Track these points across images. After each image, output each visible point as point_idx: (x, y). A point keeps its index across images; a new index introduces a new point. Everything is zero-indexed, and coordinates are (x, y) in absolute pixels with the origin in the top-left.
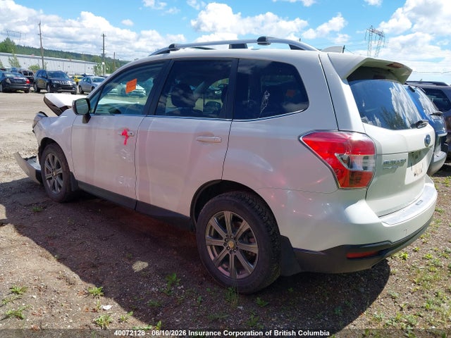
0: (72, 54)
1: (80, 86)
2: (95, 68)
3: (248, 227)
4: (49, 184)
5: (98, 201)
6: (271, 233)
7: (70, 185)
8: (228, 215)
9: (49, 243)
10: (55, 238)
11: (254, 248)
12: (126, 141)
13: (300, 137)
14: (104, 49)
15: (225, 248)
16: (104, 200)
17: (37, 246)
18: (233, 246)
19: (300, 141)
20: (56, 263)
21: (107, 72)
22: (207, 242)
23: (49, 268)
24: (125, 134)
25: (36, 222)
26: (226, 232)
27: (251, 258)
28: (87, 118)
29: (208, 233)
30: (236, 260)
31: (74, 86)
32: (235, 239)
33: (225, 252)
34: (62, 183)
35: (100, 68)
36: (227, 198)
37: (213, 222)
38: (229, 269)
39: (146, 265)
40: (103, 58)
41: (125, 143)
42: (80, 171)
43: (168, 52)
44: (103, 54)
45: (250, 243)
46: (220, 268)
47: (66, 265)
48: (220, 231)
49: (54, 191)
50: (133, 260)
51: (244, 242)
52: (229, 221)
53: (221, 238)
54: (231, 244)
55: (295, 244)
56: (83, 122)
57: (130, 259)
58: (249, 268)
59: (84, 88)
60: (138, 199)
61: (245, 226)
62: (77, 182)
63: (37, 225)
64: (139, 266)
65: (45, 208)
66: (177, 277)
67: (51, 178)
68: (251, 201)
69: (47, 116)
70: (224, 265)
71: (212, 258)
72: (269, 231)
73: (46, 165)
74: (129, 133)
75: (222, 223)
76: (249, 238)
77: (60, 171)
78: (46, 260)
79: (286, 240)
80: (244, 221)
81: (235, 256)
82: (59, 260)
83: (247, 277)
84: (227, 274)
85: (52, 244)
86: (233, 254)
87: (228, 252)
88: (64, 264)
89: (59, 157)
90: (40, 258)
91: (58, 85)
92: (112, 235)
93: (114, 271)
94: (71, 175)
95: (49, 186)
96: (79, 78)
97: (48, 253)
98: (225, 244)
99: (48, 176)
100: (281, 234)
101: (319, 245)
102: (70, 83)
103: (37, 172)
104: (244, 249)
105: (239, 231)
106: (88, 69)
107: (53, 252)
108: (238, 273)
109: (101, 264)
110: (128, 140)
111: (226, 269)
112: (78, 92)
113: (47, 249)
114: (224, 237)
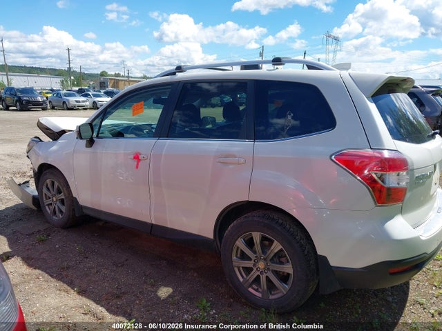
0: (36, 68)
1: (50, 102)
2: (62, 82)
3: (281, 247)
4: (48, 210)
5: (101, 224)
6: (306, 252)
7: (74, 210)
8: (257, 236)
9: (63, 274)
10: (68, 268)
11: (288, 268)
12: (138, 164)
13: (331, 156)
14: (69, 63)
15: (255, 269)
16: (106, 222)
17: (52, 279)
18: (263, 267)
19: (332, 160)
20: (78, 297)
21: (74, 85)
22: (234, 264)
23: (71, 303)
24: (137, 157)
25: (42, 253)
26: (255, 253)
27: (284, 278)
28: (91, 143)
29: (234, 253)
30: (268, 279)
31: (44, 102)
32: (265, 259)
33: (254, 274)
34: (63, 209)
35: (66, 81)
36: (255, 219)
37: (240, 243)
38: (259, 290)
39: (170, 290)
40: (69, 72)
41: (137, 167)
42: (85, 196)
43: (174, 74)
44: (70, 68)
45: (281, 263)
46: (250, 289)
47: (88, 297)
48: (248, 252)
49: (54, 217)
50: (156, 286)
51: (274, 263)
52: (258, 241)
53: (250, 259)
54: (261, 265)
55: (334, 262)
56: (86, 147)
57: (153, 286)
58: (283, 288)
59: (54, 104)
60: (154, 223)
61: (277, 246)
62: (82, 207)
63: (44, 256)
64: (164, 292)
65: (48, 235)
66: (207, 302)
67: (51, 204)
68: (280, 221)
69: (41, 141)
70: (254, 286)
71: (241, 280)
72: (304, 251)
73: (45, 190)
74: (140, 157)
75: (250, 243)
76: (280, 257)
77: (62, 196)
78: (66, 294)
79: (324, 259)
80: (276, 242)
81: (267, 277)
82: (79, 293)
83: (282, 297)
84: (259, 295)
85: (67, 276)
86: (265, 275)
87: (259, 273)
88: (85, 297)
89: (59, 182)
90: (58, 292)
91: (28, 102)
92: (127, 260)
93: (140, 301)
94: (74, 201)
95: (49, 212)
96: (47, 93)
97: (65, 286)
98: (254, 265)
99: (47, 202)
100: (318, 253)
101: (359, 262)
102: (39, 99)
103: (34, 198)
104: (276, 269)
105: (270, 251)
106: (55, 83)
107: (71, 284)
108: (271, 293)
109: (124, 293)
110: (140, 164)
111: (257, 290)
112: (49, 107)
113: (64, 282)
114: (253, 258)
